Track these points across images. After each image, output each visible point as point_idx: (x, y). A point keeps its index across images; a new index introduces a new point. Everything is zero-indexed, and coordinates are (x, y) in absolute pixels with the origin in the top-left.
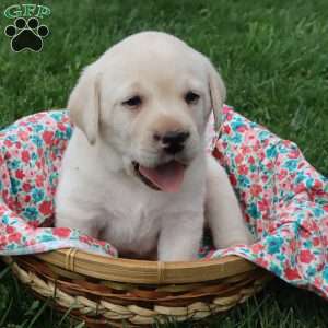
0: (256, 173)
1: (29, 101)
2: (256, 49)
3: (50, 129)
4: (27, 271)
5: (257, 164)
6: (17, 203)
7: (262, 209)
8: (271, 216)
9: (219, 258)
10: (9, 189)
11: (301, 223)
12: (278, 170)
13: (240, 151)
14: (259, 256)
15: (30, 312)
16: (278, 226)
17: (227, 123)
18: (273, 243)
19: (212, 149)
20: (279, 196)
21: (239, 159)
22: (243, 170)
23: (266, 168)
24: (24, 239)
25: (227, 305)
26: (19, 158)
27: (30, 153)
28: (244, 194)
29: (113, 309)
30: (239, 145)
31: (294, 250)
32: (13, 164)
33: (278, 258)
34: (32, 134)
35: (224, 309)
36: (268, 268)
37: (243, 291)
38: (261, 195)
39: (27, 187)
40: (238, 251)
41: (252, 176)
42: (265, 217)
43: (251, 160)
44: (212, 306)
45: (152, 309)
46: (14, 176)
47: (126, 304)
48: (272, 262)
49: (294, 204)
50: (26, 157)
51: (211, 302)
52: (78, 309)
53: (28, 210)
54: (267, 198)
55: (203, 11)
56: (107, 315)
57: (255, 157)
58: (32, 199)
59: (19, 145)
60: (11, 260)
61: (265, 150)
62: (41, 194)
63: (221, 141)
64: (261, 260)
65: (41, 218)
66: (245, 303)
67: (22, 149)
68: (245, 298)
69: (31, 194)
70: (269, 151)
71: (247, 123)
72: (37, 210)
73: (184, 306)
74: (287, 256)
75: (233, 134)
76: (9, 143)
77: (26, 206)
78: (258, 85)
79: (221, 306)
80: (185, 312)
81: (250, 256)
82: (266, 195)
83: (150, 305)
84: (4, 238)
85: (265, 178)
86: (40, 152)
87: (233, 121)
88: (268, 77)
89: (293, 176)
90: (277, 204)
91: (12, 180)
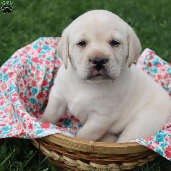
14: (149, 144)
29: (69, 161)
33: (162, 145)
35: (129, 168)
36: (155, 150)
37: (140, 161)
40: (137, 140)
44: (121, 167)
45: (88, 163)
47: (75, 159)
48: (157, 148)
51: (121, 165)
56: (66, 163)
64: (150, 145)
66: (141, 167)
68: (141, 165)
73: (106, 164)
79: (127, 167)
81: (144, 143)
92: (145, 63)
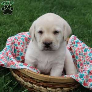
0: (80, 55)
1: (23, 28)
2: (87, 21)
3: (27, 37)
4: (15, 73)
5: (81, 53)
6: (15, 55)
7: (81, 66)
8: (83, 68)
9: (66, 77)
10: (13, 51)
11: (90, 71)
12: (86, 55)
13: (77, 49)
15: (14, 84)
16: (84, 71)
17: (74, 41)
18: (81, 75)
19: (69, 47)
20: (85, 62)
21: (76, 51)
22: (77, 54)
23: (83, 55)
24: (15, 64)
25: (67, 90)
26: (17, 43)
27: (21, 43)
28: (77, 61)
29: (36, 87)
30: (77, 47)
31: (87, 78)
32: (16, 45)
33: (82, 79)
34: (22, 38)
35: (66, 91)
36: (79, 82)
37: (72, 87)
38: (81, 62)
39: (18, 51)
40: (71, 76)
41: (79, 56)
42: (81, 68)
43: (80, 52)
44: (63, 90)
45: (46, 88)
46: (15, 48)
47: (39, 86)
48: (80, 80)
49: (89, 66)
50: (19, 43)
51: (63, 89)
52: (27, 85)
53: (18, 58)
54: (83, 63)
55: (74, 9)
56: (34, 88)
57: (81, 51)
58: (19, 55)
59: (18, 40)
60: (11, 70)
61: (84, 50)
62: (22, 54)
63: (72, 45)
64: (77, 79)
65: (21, 60)
66: (72, 90)
67: (18, 41)
68: (72, 89)
69: (19, 53)
70: (85, 50)
71: (80, 42)
72: (20, 58)
74: (85, 79)
75: (76, 44)
76: (15, 39)
77: (17, 56)
78: (86, 31)
79: (65, 90)
80: (55, 90)
81: (74, 78)
82: (82, 62)
83: (46, 87)
84: (10, 63)
85: (83, 57)
86: (23, 42)
87: (76, 40)
88: (90, 29)
89: (90, 58)
90: (85, 65)
91: (15, 49)
92: (71, 42)
